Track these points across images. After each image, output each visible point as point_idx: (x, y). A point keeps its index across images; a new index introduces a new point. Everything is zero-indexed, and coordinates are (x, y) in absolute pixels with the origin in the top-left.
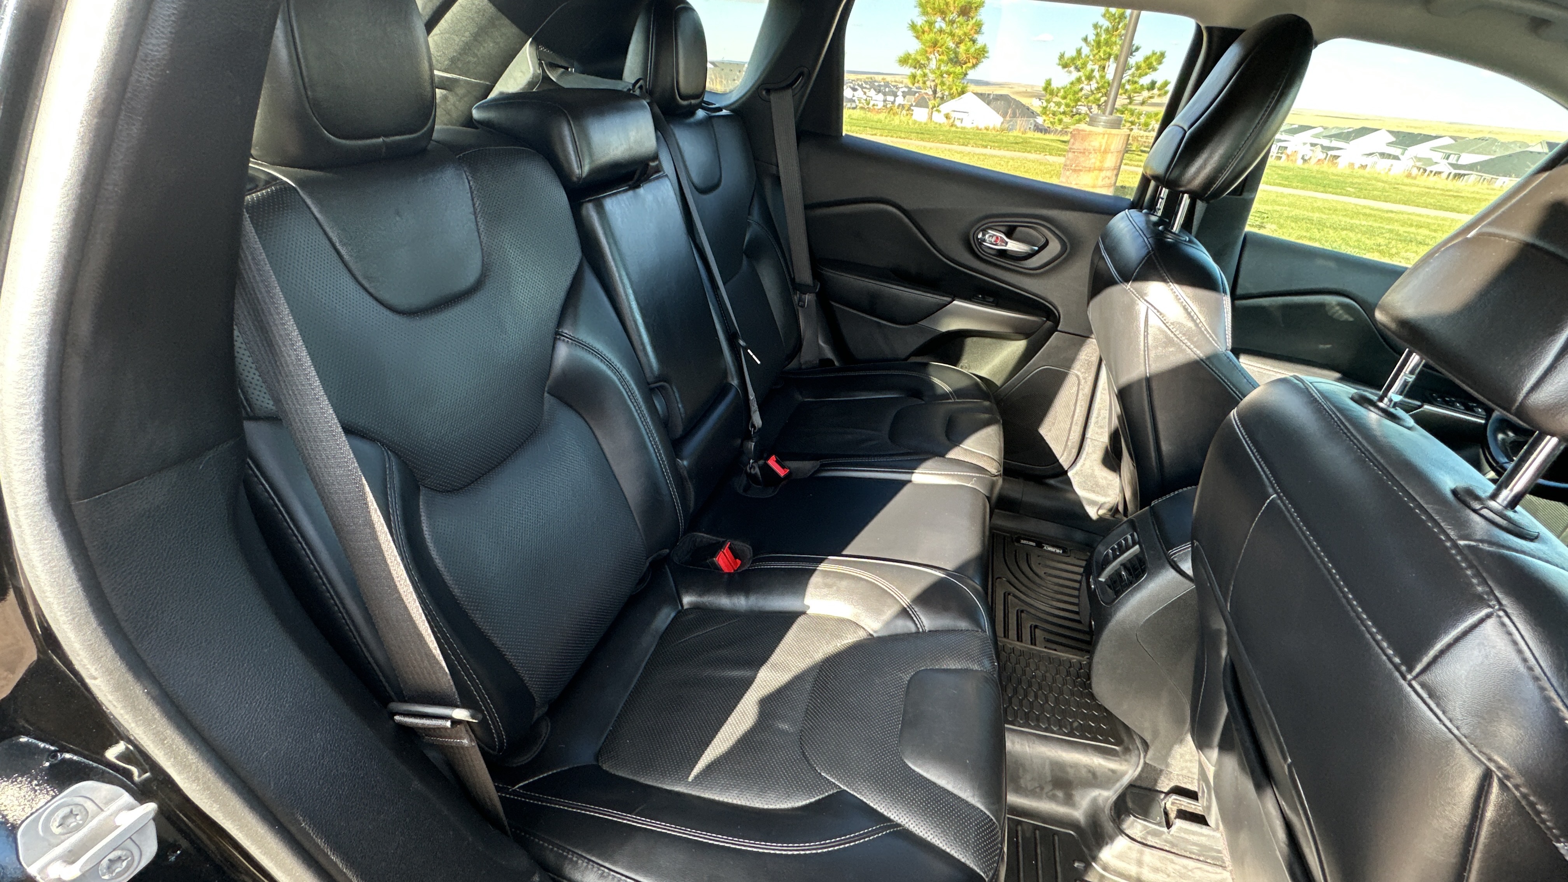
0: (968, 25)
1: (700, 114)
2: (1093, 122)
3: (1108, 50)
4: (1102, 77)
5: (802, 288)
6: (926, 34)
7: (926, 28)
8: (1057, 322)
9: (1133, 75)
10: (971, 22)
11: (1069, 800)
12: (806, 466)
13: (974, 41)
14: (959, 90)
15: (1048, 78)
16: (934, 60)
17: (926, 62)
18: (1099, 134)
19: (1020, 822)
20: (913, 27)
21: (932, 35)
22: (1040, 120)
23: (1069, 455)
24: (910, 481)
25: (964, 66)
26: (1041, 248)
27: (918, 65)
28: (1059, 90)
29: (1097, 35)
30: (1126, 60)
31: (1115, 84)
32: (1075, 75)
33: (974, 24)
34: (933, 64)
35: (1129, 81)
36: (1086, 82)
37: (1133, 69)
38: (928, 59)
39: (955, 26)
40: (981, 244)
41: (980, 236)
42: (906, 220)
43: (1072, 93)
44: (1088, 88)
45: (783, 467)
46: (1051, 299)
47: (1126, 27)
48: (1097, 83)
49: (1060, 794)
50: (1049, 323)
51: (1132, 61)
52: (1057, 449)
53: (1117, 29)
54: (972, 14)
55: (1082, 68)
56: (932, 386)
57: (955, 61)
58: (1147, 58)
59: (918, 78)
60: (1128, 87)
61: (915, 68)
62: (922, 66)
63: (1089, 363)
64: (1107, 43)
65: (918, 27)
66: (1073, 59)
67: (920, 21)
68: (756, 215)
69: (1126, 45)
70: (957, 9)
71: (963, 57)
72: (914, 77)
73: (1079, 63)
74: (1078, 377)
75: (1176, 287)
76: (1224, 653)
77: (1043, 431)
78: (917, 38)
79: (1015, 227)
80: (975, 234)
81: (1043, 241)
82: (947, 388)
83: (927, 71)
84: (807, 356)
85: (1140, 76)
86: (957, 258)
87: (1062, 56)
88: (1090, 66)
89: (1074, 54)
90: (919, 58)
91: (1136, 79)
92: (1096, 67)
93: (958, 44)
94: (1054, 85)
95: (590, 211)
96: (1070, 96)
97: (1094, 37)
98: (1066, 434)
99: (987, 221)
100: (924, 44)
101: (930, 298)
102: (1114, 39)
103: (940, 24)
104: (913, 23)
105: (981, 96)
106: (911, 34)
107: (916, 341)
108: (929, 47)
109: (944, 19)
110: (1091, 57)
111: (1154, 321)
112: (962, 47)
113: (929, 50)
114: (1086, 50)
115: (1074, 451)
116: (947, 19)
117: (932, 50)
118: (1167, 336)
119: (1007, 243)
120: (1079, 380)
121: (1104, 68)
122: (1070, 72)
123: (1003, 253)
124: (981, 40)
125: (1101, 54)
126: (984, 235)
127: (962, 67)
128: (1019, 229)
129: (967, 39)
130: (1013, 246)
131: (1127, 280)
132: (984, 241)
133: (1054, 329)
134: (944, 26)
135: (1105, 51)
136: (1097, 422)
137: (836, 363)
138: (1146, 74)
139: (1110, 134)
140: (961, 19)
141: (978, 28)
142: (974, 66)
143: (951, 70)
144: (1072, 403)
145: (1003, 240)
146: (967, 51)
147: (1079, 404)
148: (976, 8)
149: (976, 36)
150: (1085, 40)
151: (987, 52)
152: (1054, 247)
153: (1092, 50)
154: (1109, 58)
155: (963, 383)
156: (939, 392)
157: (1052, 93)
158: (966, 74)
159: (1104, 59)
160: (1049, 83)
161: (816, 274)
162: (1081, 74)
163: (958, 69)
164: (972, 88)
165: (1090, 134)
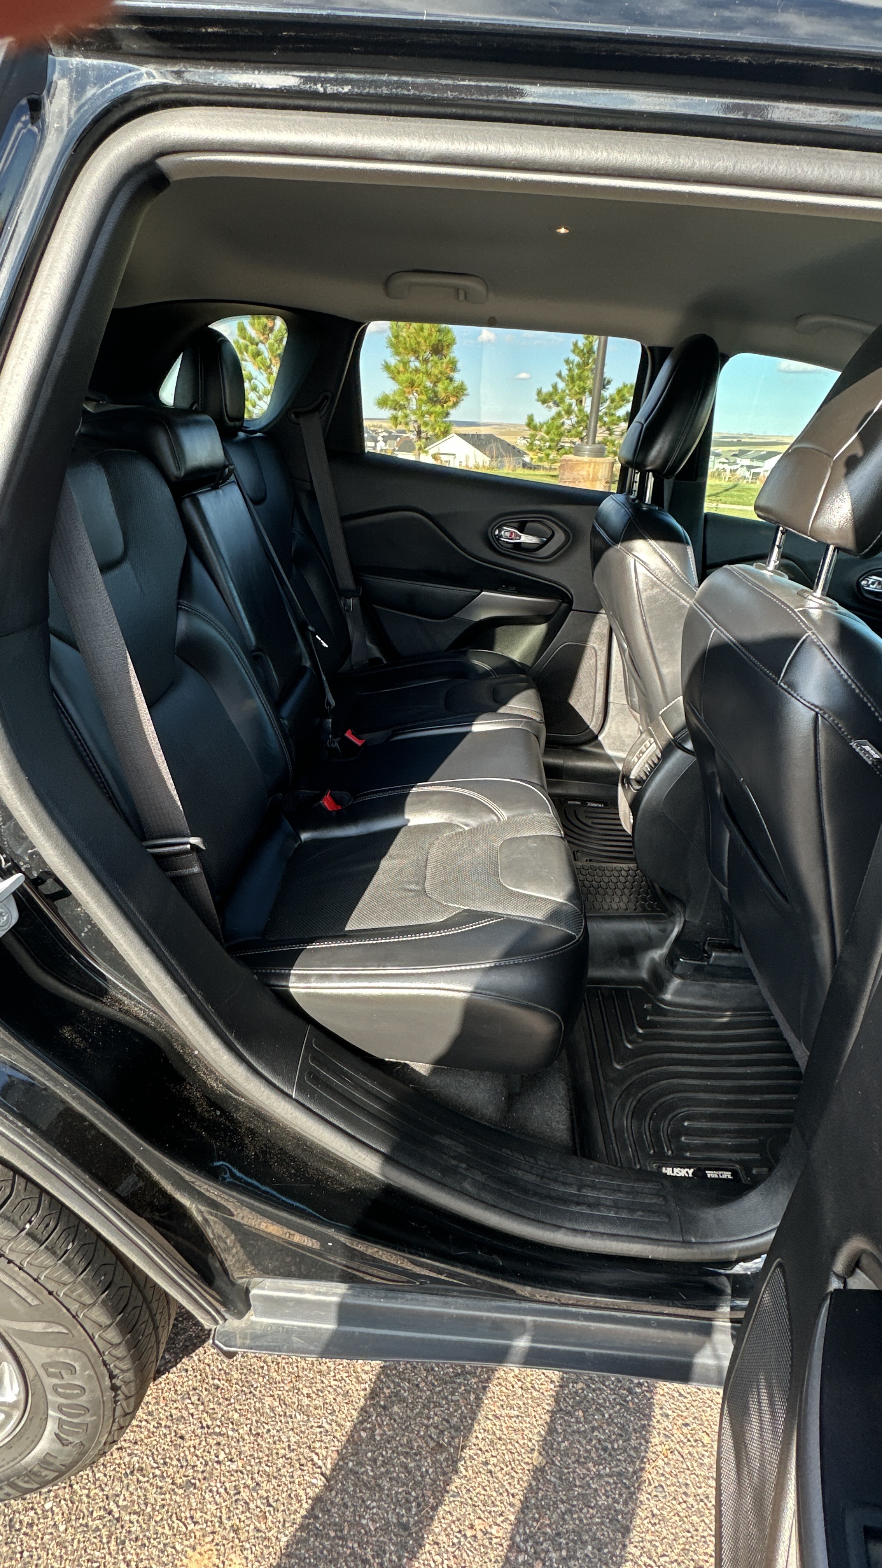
0: (442, 363)
1: (241, 435)
2: (577, 451)
3: (582, 384)
4: (580, 410)
5: (347, 594)
6: (401, 375)
7: (401, 369)
8: (570, 602)
9: (609, 407)
10: (445, 360)
11: (634, 964)
12: (378, 736)
13: (451, 379)
14: (442, 430)
15: (530, 414)
16: (414, 400)
17: (406, 403)
18: (586, 463)
19: (600, 988)
20: (387, 367)
21: (408, 375)
22: (527, 459)
23: (597, 719)
24: (470, 732)
25: (445, 405)
26: (549, 540)
27: (397, 406)
28: (542, 426)
29: (570, 370)
30: (600, 394)
31: (594, 415)
32: (555, 410)
33: (448, 363)
34: (413, 405)
35: (606, 414)
36: (566, 417)
37: (608, 402)
38: (408, 399)
39: (430, 365)
40: (498, 540)
41: (497, 532)
42: (431, 524)
43: (555, 429)
44: (568, 422)
45: (359, 738)
46: (563, 583)
47: (595, 361)
48: (577, 416)
49: (626, 961)
50: (564, 605)
51: (606, 394)
52: (586, 716)
53: (588, 364)
54: (444, 352)
55: (561, 402)
56: (473, 668)
57: (434, 400)
58: (619, 391)
59: (399, 419)
60: (606, 419)
61: (395, 409)
62: (402, 407)
63: (601, 635)
64: (580, 378)
65: (393, 368)
66: (551, 395)
67: (393, 361)
68: (297, 528)
69: (598, 377)
70: (430, 348)
71: (442, 395)
72: (395, 418)
73: (556, 398)
74: (594, 648)
75: (653, 542)
76: (719, 791)
77: (572, 702)
78: (393, 378)
79: (526, 522)
80: (493, 531)
81: (550, 533)
82: (487, 667)
83: (408, 412)
84: (357, 657)
85: (616, 408)
86: (480, 555)
87: (539, 392)
88: (568, 400)
89: (551, 389)
90: (397, 398)
91: (612, 411)
92: (574, 401)
93: (435, 384)
94: (537, 420)
95: (188, 506)
96: (553, 431)
97: (567, 372)
98: (591, 701)
99: (501, 520)
100: (400, 384)
101: (461, 592)
102: (586, 373)
103: (414, 364)
104: (386, 363)
105: (464, 437)
106: (385, 374)
107: (454, 633)
108: (406, 387)
109: (417, 358)
110: (567, 391)
111: (641, 570)
112: (440, 387)
113: (407, 390)
114: (561, 385)
115: (601, 716)
116: (421, 358)
117: (410, 390)
118: (652, 581)
119: (520, 537)
120: (596, 652)
121: (581, 402)
122: (550, 407)
123: (518, 546)
124: (458, 377)
125: (576, 388)
126: (500, 532)
127: (443, 406)
128: (529, 525)
129: (444, 378)
130: (525, 539)
131: (617, 542)
132: (501, 536)
133: (570, 609)
134: (418, 364)
135: (579, 385)
136: (616, 687)
137: (385, 662)
138: (621, 406)
139: (595, 462)
140: (435, 358)
141: (453, 365)
142: (455, 405)
143: (432, 410)
144: (593, 673)
145: (516, 535)
146: (446, 389)
147: (599, 672)
148: (448, 346)
149: (452, 374)
150: (559, 375)
151: (465, 390)
152: (560, 537)
153: (567, 385)
154: (584, 392)
155: (499, 663)
156: (481, 671)
157: (535, 428)
158: (447, 414)
159: (579, 393)
160: (531, 419)
161: (358, 581)
162: (560, 408)
163: (438, 408)
164: (455, 429)
165: (578, 463)
